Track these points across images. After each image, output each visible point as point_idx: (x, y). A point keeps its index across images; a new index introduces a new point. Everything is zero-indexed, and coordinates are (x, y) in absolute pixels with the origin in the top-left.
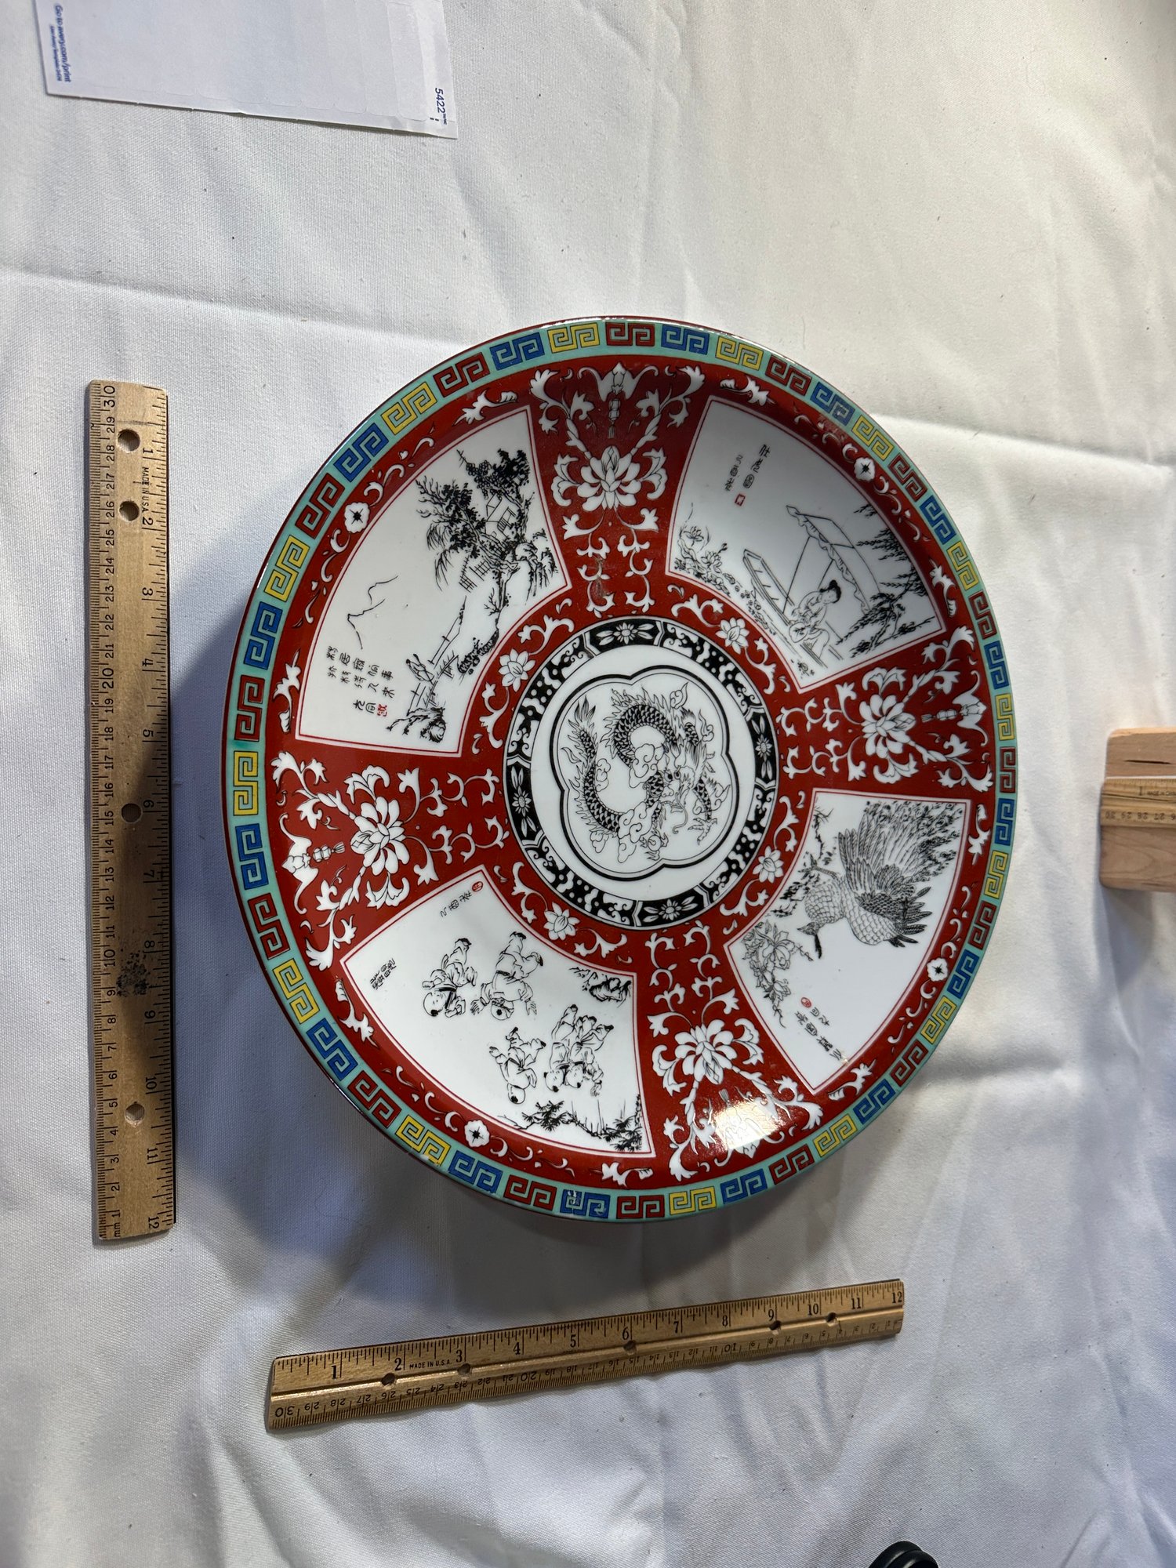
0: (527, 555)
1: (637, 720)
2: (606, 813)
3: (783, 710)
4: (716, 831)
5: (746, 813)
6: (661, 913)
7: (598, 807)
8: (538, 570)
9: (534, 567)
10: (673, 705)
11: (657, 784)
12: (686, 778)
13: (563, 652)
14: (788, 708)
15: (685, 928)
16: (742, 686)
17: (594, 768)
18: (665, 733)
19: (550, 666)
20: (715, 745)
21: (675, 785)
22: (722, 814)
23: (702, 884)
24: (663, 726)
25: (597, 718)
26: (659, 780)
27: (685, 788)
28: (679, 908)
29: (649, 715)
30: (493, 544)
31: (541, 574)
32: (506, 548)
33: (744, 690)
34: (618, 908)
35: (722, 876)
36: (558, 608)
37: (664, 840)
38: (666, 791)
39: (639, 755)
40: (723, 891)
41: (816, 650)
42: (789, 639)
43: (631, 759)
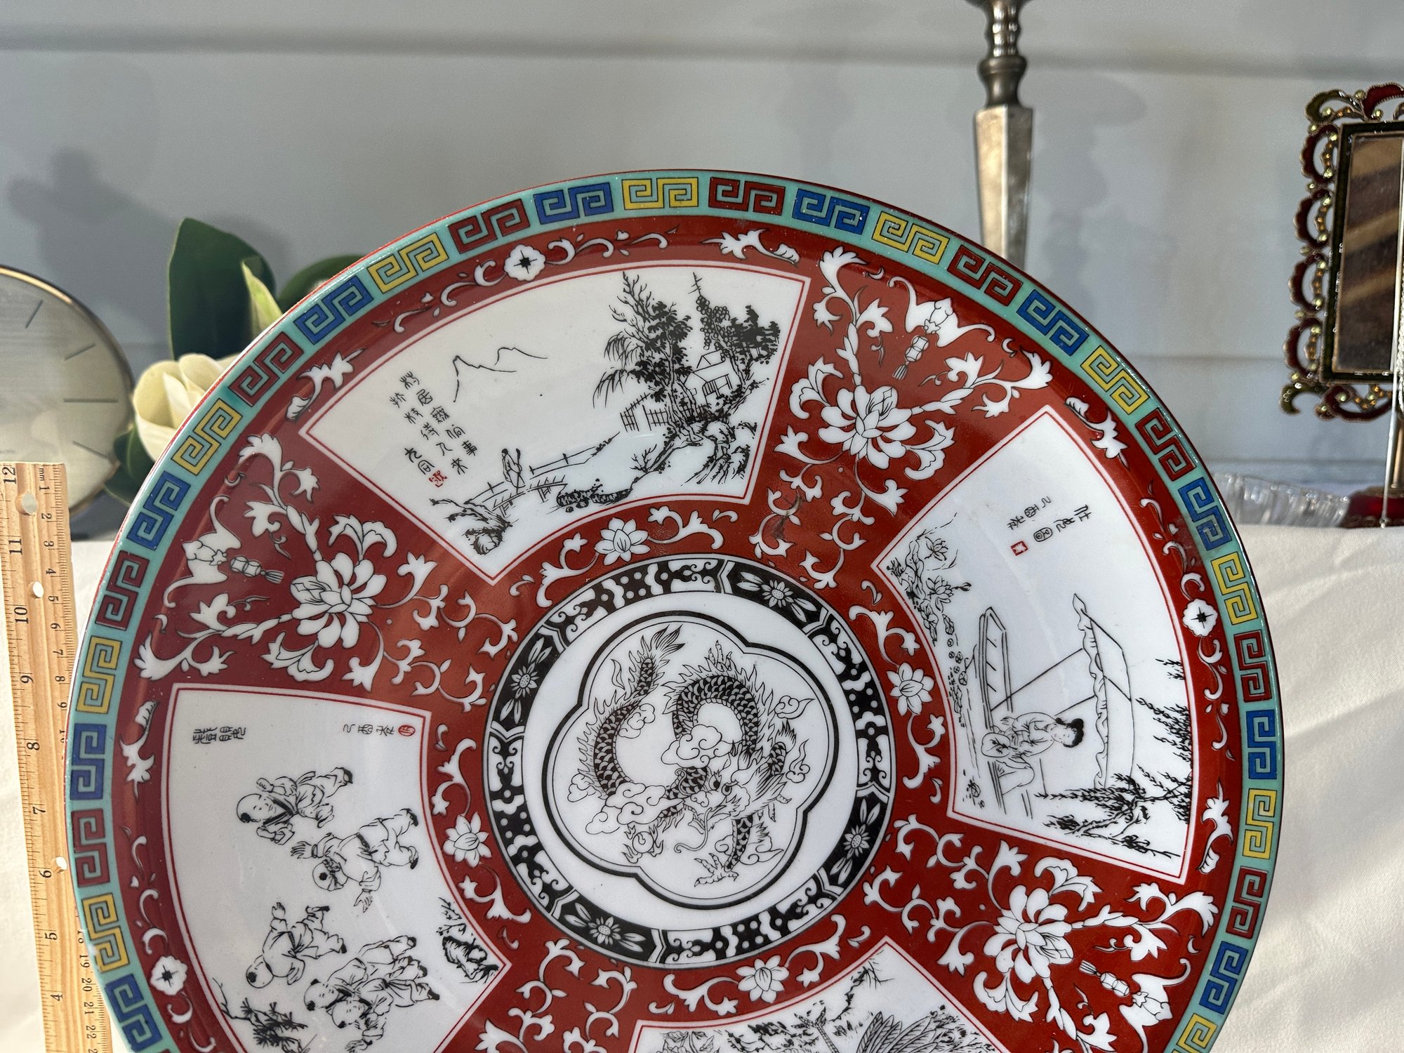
0: (720, 437)
1: (723, 694)
2: (611, 765)
3: (912, 818)
4: (727, 888)
5: (780, 895)
6: (591, 925)
7: (608, 752)
8: (721, 461)
9: (720, 454)
10: (778, 710)
11: (694, 781)
12: (735, 800)
13: (689, 563)
14: (919, 820)
15: (608, 965)
16: (879, 753)
17: (634, 708)
18: (746, 733)
19: (663, 567)
20: (799, 792)
21: (716, 798)
22: (750, 875)
23: (665, 934)
24: (750, 721)
25: (678, 659)
26: (701, 778)
27: (726, 810)
28: (618, 937)
29: (741, 699)
30: (686, 400)
31: (721, 467)
32: (700, 415)
33: (878, 758)
34: (547, 879)
35: (696, 943)
36: (716, 514)
37: (657, 848)
38: (701, 796)
39: (698, 733)
40: (686, 961)
41: (1006, 783)
42: (978, 745)
43: (684, 730)
